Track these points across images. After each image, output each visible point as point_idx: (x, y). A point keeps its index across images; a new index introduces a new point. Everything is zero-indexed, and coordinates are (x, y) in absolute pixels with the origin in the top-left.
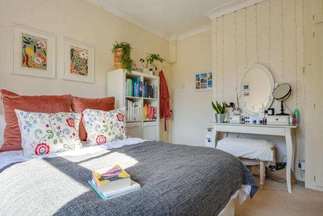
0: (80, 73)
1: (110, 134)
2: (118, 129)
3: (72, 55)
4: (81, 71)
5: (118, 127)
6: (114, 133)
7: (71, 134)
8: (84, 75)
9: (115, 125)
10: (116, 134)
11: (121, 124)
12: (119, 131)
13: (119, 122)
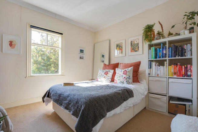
0: (135, 51)
1: (118, 80)
2: (122, 78)
3: (131, 44)
4: (135, 50)
5: (122, 77)
6: (120, 80)
7: (104, 77)
8: (137, 51)
9: (121, 76)
10: (121, 80)
11: (125, 76)
12: (122, 79)
13: (123, 75)
